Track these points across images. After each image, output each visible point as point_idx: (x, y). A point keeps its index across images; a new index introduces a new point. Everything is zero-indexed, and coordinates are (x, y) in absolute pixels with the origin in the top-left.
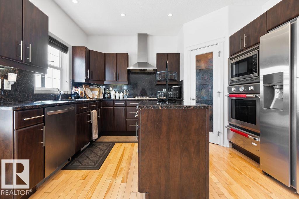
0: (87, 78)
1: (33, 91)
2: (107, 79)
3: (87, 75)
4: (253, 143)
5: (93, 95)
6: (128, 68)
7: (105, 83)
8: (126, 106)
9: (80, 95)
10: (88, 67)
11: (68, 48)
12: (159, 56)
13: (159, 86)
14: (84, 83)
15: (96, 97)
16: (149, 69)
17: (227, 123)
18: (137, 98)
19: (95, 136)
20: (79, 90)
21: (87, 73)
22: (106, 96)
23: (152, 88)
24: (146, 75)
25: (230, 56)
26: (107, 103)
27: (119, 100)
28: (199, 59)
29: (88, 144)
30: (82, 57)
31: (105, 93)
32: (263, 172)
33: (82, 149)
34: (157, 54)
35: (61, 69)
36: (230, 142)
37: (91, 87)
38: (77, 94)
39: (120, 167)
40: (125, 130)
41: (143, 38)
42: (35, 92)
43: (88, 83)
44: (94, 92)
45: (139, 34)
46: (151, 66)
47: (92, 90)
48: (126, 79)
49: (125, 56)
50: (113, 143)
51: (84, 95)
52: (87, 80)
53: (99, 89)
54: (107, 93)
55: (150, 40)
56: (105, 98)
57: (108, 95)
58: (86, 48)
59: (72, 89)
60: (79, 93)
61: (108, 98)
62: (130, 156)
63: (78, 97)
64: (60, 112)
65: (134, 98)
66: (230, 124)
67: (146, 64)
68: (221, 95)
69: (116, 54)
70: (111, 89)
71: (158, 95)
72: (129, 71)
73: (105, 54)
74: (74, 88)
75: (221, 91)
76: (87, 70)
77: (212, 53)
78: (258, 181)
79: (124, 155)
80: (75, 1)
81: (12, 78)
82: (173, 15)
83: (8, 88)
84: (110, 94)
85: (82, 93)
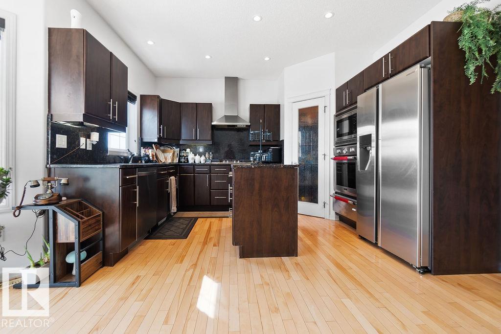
0: (160, 135)
1: (107, 151)
2: (183, 137)
3: (160, 133)
4: (353, 209)
5: (166, 159)
6: (213, 124)
7: (181, 142)
8: (210, 173)
9: (151, 158)
10: (160, 122)
11: (136, 97)
12: (253, 107)
13: (253, 147)
14: (155, 143)
15: (169, 161)
16: (240, 124)
17: (333, 192)
18: (224, 162)
19: (174, 209)
20: (150, 152)
21: (160, 129)
22: (183, 160)
23: (244, 150)
24: (236, 132)
25: (337, 112)
26: (185, 169)
27: (200, 165)
28: (303, 113)
29: (165, 219)
30: (154, 109)
31: (180, 156)
32: (359, 236)
33: (160, 223)
34: (251, 106)
36: (336, 214)
37: (162, 148)
38: (148, 156)
39: (209, 237)
40: (209, 204)
41: (232, 83)
42: (108, 154)
43: (162, 143)
44: (166, 154)
45: (226, 78)
46: (243, 121)
47: (164, 152)
48: (209, 137)
49: (208, 107)
50: (196, 219)
51: (155, 159)
52: (159, 139)
53: (172, 150)
54: (183, 156)
55: (242, 86)
56: (181, 162)
57: (184, 158)
58: (158, 97)
60: (150, 155)
61: (184, 162)
62: (218, 228)
63: (149, 161)
65: (221, 162)
66: (336, 193)
67: (236, 118)
68: (327, 158)
69: (197, 105)
70: (188, 150)
71: (252, 159)
72: (214, 128)
73: (180, 105)
74: (142, 149)
75: (327, 154)
76: (160, 126)
77: (317, 107)
78: (351, 243)
79: (212, 226)
80: (150, 43)
81: (95, 137)
82: (270, 59)
83: (89, 148)
84: (187, 157)
85: (153, 156)
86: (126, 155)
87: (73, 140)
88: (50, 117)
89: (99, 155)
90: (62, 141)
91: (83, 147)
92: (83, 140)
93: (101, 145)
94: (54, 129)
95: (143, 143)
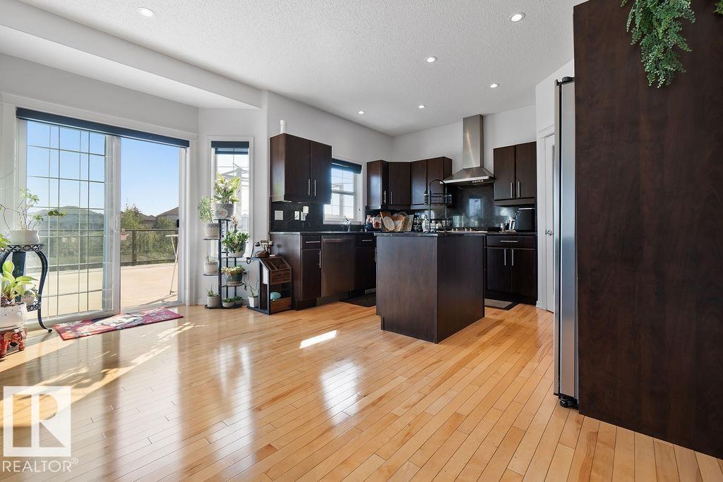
0: (383, 202)
1: (323, 221)
2: (415, 201)
3: (383, 199)
5: (396, 227)
7: (412, 208)
10: (385, 186)
11: (361, 166)
12: (497, 152)
14: (380, 210)
15: (399, 230)
16: (475, 179)
20: (373, 220)
21: (383, 195)
30: (377, 175)
31: (413, 224)
34: (495, 150)
35: (354, 194)
37: (393, 215)
38: (371, 224)
41: (478, 121)
42: (324, 223)
43: (388, 210)
44: (398, 222)
45: (465, 119)
46: (488, 172)
47: (394, 219)
51: (380, 227)
52: (383, 205)
53: (404, 217)
54: (417, 223)
56: (414, 231)
57: (418, 226)
58: (382, 162)
59: (366, 218)
60: (374, 224)
63: (371, 229)
64: (338, 240)
69: (427, 161)
74: (368, 217)
76: (383, 192)
80: (361, 113)
81: (306, 210)
82: (499, 85)
83: (303, 219)
84: (421, 224)
85: (377, 224)
87: (289, 215)
88: (271, 198)
90: (279, 215)
91: (297, 218)
92: (297, 213)
93: (316, 214)
94: (274, 206)
95: (369, 212)
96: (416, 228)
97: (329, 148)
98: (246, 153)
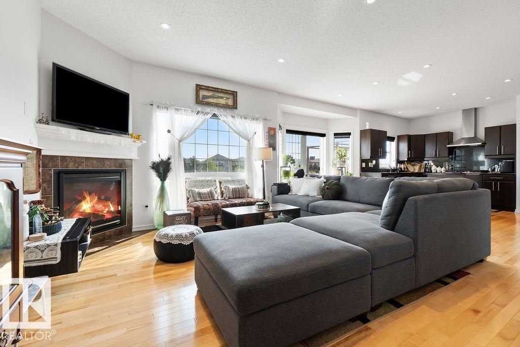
0: (409, 157)
1: (379, 167)
2: (427, 156)
3: (409, 155)
5: (414, 170)
6: (448, 146)
7: (426, 159)
10: (409, 149)
11: (395, 138)
12: (488, 129)
14: (406, 161)
15: (417, 171)
20: (402, 166)
21: (409, 153)
30: (405, 142)
31: (425, 168)
34: (486, 128)
37: (413, 163)
38: (401, 168)
43: (410, 160)
44: (415, 167)
45: (463, 110)
46: (480, 140)
47: (413, 165)
48: (446, 155)
49: (446, 135)
51: (406, 170)
53: (420, 164)
54: (428, 168)
56: (426, 172)
59: (397, 165)
63: (401, 171)
69: (436, 134)
70: (431, 164)
73: (424, 136)
74: (399, 165)
76: (409, 151)
81: (374, 162)
83: (372, 166)
84: (431, 168)
85: (404, 168)
86: (388, 168)
87: (367, 165)
88: (361, 157)
89: (376, 169)
90: (364, 165)
91: (370, 166)
92: (370, 164)
93: (377, 164)
94: (362, 161)
95: (399, 162)
96: (427, 170)
97: (386, 132)
98: (349, 137)
